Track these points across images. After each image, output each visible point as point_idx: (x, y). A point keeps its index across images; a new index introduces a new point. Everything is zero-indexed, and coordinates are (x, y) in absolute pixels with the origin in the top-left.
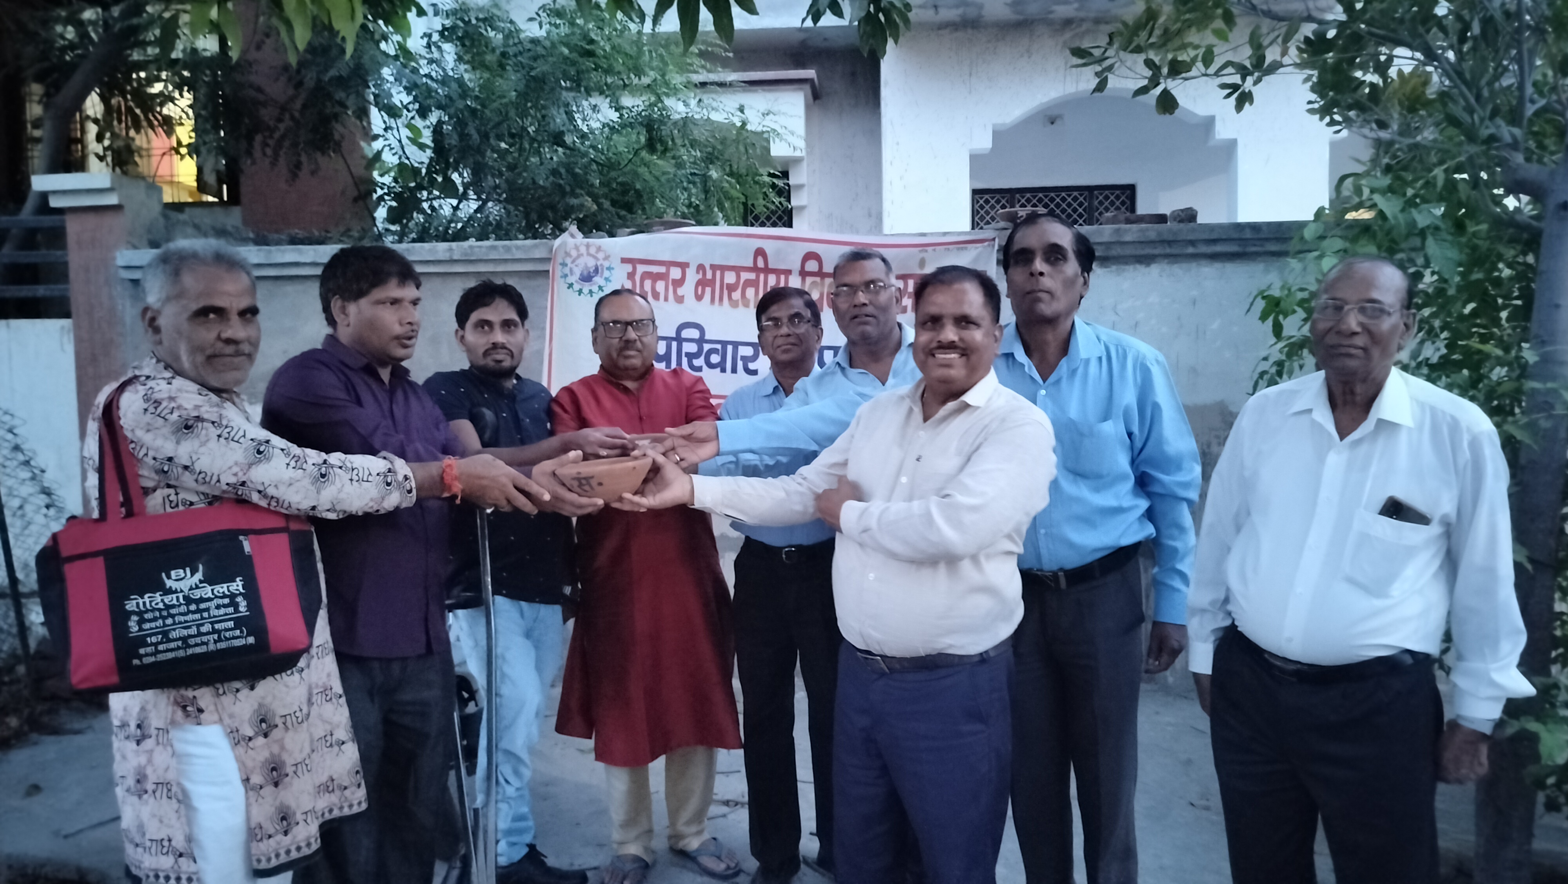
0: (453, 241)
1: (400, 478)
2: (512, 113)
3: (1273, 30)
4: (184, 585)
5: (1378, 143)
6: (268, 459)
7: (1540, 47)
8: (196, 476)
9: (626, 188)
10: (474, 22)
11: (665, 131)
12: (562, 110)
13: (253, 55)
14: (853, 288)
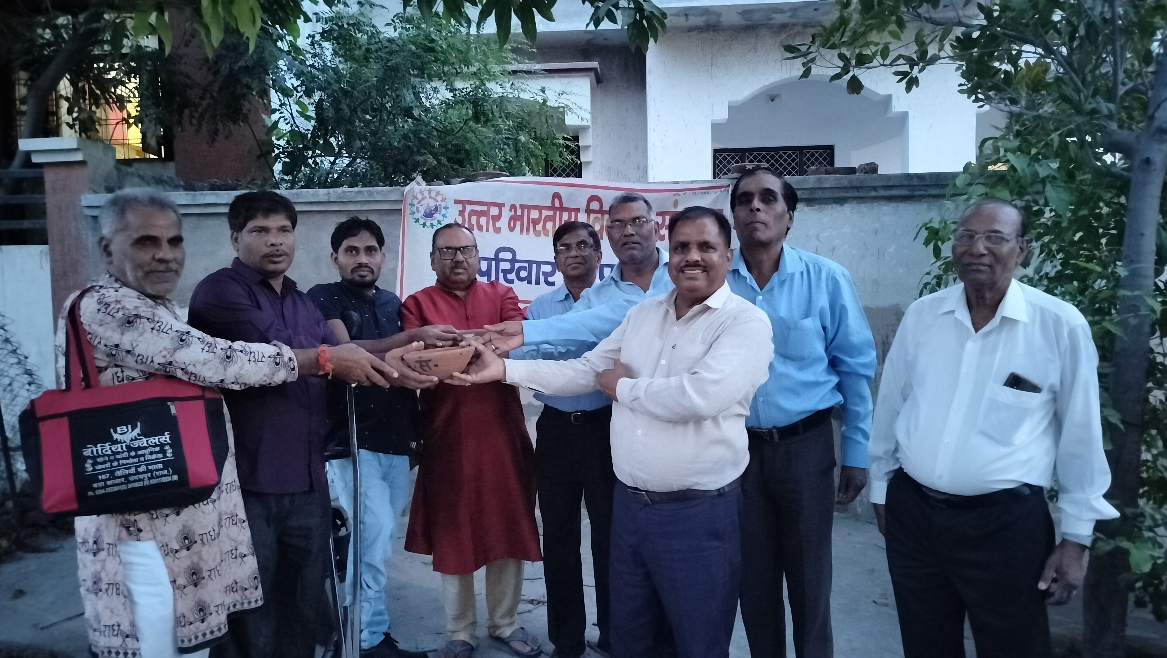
0: (331, 187)
1: (286, 359)
2: (374, 94)
3: (933, 32)
4: (127, 438)
5: (1011, 114)
6: (189, 346)
7: (1129, 44)
8: (135, 358)
9: (458, 149)
10: (346, 26)
11: (487, 107)
12: (411, 91)
13: (183, 50)
14: (623, 223)
